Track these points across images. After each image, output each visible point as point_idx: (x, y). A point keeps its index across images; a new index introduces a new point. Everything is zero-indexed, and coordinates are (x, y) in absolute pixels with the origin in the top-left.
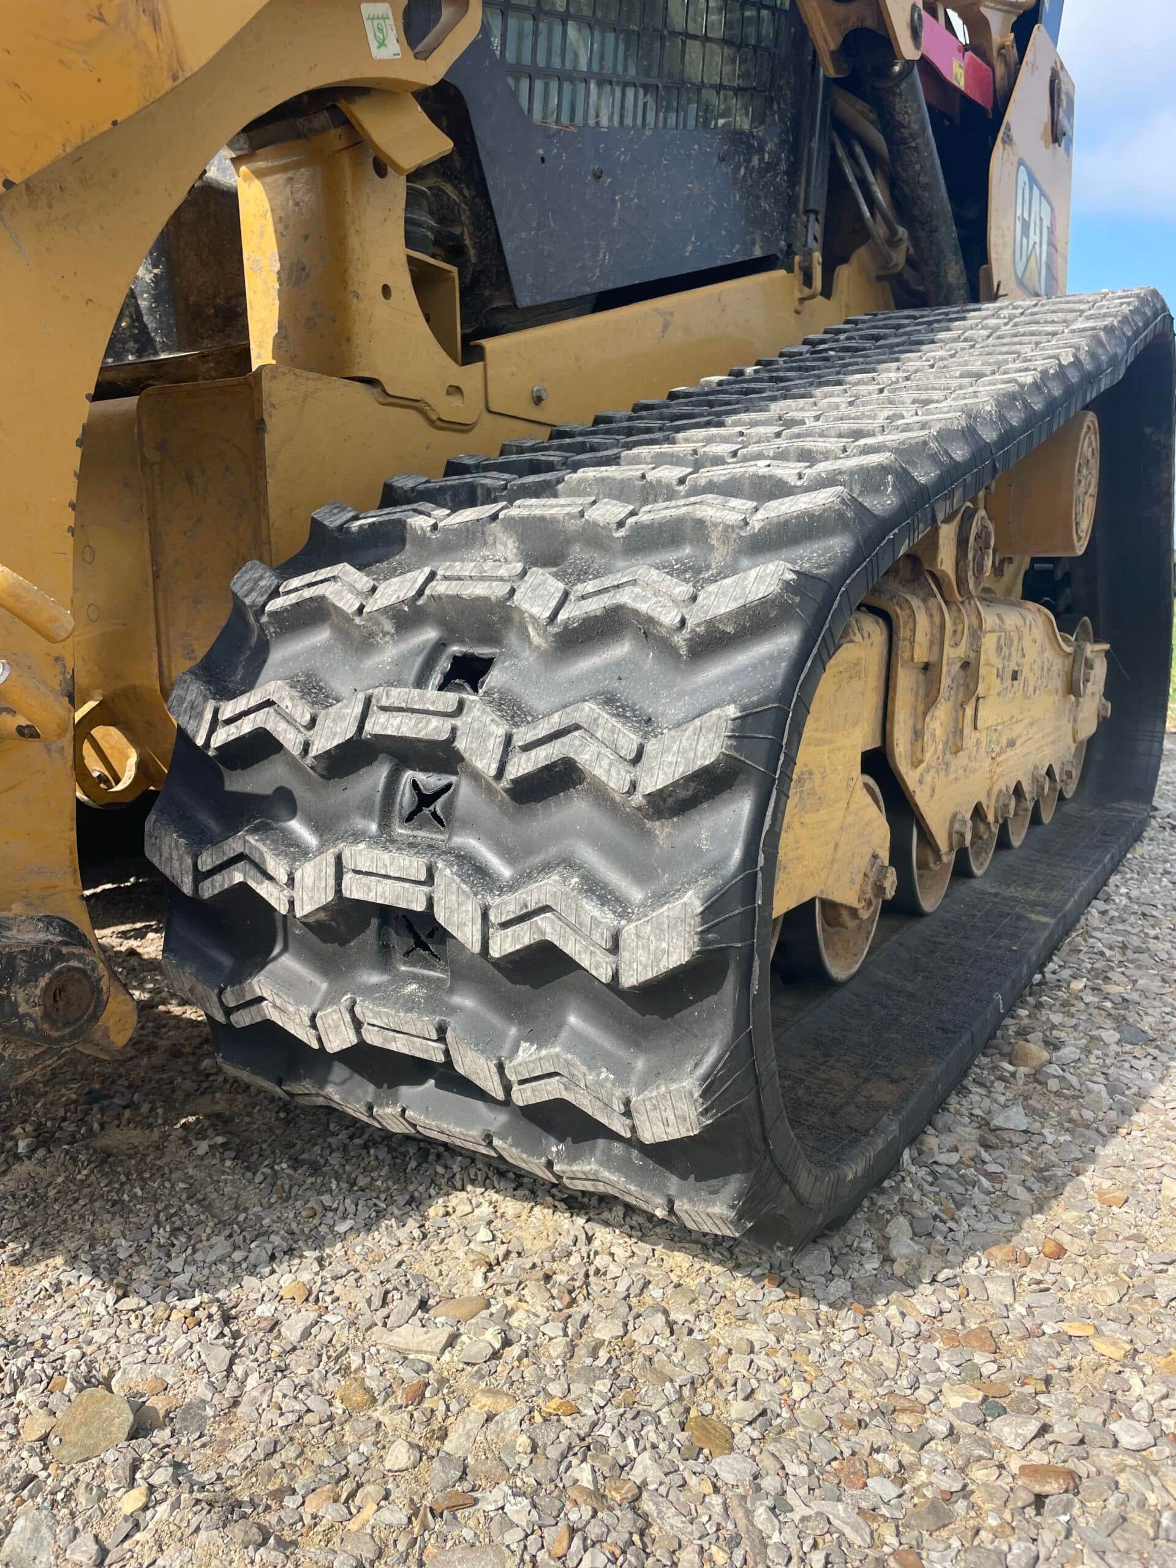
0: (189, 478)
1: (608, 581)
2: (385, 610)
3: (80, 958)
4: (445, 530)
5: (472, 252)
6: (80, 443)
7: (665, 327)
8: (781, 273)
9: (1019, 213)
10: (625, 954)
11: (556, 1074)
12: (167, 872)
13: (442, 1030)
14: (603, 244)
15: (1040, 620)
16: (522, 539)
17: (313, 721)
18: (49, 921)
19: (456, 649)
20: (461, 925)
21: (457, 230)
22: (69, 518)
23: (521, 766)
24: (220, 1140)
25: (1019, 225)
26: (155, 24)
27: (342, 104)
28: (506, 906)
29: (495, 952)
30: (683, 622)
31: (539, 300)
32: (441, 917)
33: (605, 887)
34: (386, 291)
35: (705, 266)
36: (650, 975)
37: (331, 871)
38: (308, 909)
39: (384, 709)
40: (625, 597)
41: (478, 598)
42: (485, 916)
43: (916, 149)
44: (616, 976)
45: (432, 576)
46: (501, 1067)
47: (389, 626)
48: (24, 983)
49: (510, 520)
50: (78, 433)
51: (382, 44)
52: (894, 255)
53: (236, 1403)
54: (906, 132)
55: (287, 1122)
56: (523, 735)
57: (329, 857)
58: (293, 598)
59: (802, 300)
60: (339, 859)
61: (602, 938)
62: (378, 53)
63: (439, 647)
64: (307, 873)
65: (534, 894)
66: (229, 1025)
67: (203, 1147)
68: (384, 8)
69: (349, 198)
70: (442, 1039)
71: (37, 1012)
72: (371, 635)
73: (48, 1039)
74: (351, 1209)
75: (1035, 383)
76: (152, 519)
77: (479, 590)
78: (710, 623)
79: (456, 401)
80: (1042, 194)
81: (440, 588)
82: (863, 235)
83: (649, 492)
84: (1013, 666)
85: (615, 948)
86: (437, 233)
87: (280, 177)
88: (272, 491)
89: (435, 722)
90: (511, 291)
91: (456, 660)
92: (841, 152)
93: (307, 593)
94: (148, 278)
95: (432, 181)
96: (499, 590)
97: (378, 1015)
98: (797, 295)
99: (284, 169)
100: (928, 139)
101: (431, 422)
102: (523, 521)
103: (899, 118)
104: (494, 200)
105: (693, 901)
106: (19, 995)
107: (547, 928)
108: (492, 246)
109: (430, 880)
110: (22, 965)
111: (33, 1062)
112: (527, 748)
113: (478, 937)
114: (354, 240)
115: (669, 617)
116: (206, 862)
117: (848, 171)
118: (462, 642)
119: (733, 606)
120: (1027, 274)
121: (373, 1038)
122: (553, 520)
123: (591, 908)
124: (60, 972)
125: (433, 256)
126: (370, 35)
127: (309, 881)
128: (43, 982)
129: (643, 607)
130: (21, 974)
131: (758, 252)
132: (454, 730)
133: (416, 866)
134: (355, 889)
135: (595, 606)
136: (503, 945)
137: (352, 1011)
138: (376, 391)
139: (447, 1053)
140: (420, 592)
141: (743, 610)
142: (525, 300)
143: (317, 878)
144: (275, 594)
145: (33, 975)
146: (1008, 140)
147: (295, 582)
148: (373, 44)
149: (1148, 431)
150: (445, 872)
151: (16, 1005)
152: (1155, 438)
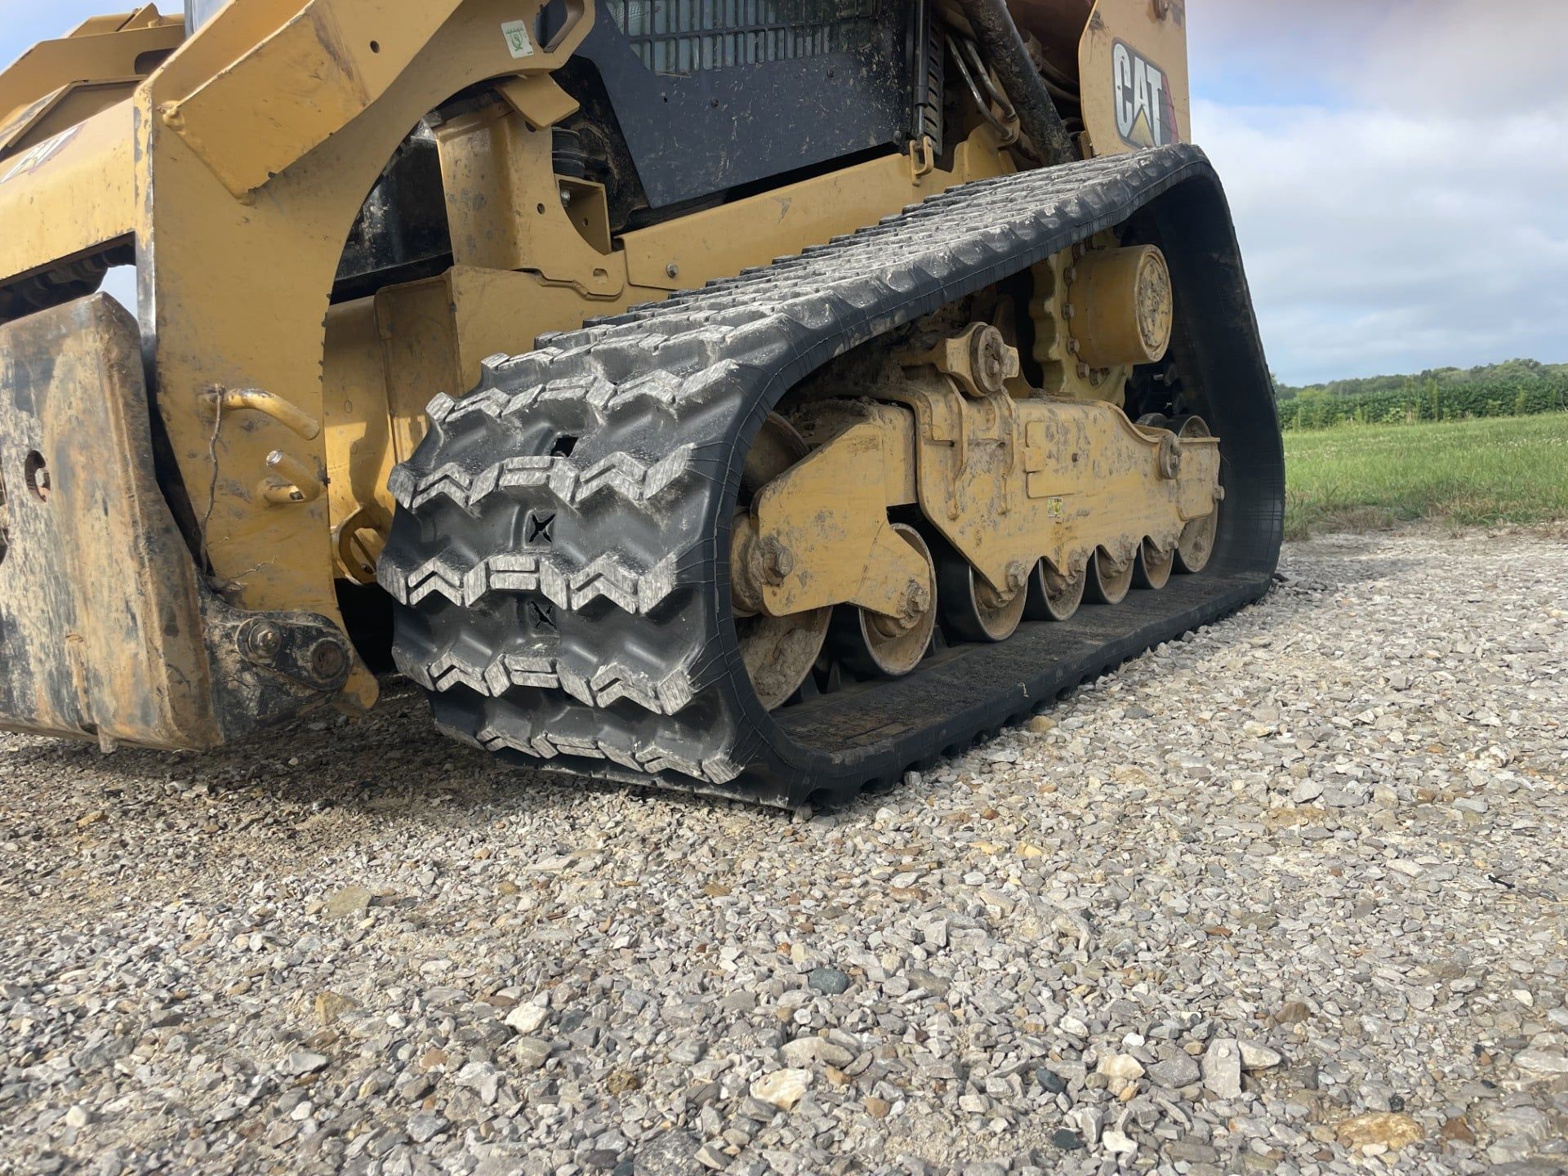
0: (410, 347)
1: (638, 381)
2: (514, 413)
3: (334, 635)
4: (558, 362)
5: (615, 171)
6: (324, 324)
7: (785, 210)
8: (899, 155)
9: (1118, 82)
10: (641, 594)
11: (617, 680)
12: (390, 591)
13: (553, 665)
14: (723, 154)
15: (1109, 414)
16: (606, 364)
17: (471, 483)
18: (316, 617)
19: (559, 434)
20: (556, 594)
21: (602, 158)
22: (320, 371)
23: (584, 493)
24: (448, 797)
25: (1119, 93)
26: (349, 74)
27: (497, 88)
28: (579, 579)
29: (575, 608)
30: (674, 399)
31: (669, 201)
32: (545, 592)
33: (634, 559)
34: (541, 208)
35: (820, 160)
36: (654, 604)
37: (483, 574)
38: (472, 600)
39: (510, 471)
40: (645, 390)
41: (567, 399)
42: (568, 586)
43: (1004, 46)
44: (637, 610)
45: (543, 390)
46: (588, 683)
47: (518, 423)
48: (299, 648)
49: (597, 352)
50: (323, 318)
51: (519, 48)
52: (1009, 129)
53: (436, 896)
54: (993, 35)
55: (497, 790)
56: (587, 474)
57: (482, 565)
58: (462, 412)
59: (919, 176)
60: (487, 564)
61: (627, 587)
62: (515, 54)
63: (550, 432)
64: (470, 577)
65: (592, 569)
66: (437, 691)
67: (436, 802)
68: (519, 24)
69: (509, 148)
70: (554, 672)
71: (309, 665)
72: (508, 429)
73: (316, 684)
74: (528, 821)
75: (1003, 232)
76: (387, 378)
77: (568, 394)
78: (688, 399)
79: (602, 279)
80: (1147, 62)
81: (547, 396)
82: (978, 117)
83: (676, 328)
84: (1072, 449)
85: (635, 592)
86: (586, 162)
87: (464, 138)
88: (463, 350)
89: (538, 474)
90: (645, 197)
91: (559, 441)
92: (955, 52)
93: (470, 409)
94: (380, 213)
95: (582, 125)
96: (579, 393)
97: (517, 662)
98: (915, 172)
99: (466, 132)
100: (1013, 37)
101: (584, 296)
102: (605, 352)
103: (985, 24)
104: (626, 135)
105: (673, 557)
106: (297, 654)
107: (601, 586)
108: (629, 167)
109: (537, 570)
110: (299, 637)
111: (309, 700)
112: (587, 481)
113: (565, 599)
114: (514, 177)
115: (666, 398)
116: (413, 580)
117: (962, 66)
118: (562, 429)
119: (700, 387)
120: (1135, 132)
121: (518, 680)
122: (622, 350)
123: (623, 571)
124: (322, 644)
125: (586, 178)
126: (510, 44)
127: (471, 582)
128: (312, 648)
129: (653, 394)
130: (298, 641)
131: (873, 143)
132: (548, 478)
133: (527, 562)
134: (497, 583)
135: (628, 397)
136: (579, 602)
137: (503, 664)
138: (538, 277)
139: (558, 680)
140: (535, 400)
141: (704, 390)
142: (657, 202)
143: (476, 579)
144: (452, 410)
145: (305, 644)
146: (1098, 25)
147: (465, 403)
148: (512, 49)
149: (1215, 256)
150: (546, 563)
151: (295, 660)
152: (1222, 261)
